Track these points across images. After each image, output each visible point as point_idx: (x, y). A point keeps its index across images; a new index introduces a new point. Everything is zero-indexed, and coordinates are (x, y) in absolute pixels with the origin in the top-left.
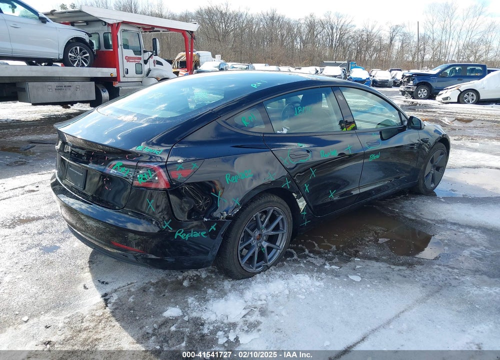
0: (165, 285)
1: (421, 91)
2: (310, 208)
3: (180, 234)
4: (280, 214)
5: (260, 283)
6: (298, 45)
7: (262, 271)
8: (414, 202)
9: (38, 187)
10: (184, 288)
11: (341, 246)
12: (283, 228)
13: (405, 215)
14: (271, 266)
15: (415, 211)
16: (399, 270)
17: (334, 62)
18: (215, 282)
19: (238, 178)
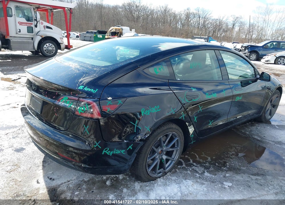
0: (94, 183)
1: (252, 56)
2: (196, 132)
3: (106, 152)
4: (176, 137)
5: (160, 186)
6: (179, 26)
7: (162, 176)
8: (259, 128)
9: (18, 105)
10: (107, 186)
11: (214, 158)
12: (178, 146)
13: (253, 136)
14: (168, 172)
15: (260, 134)
16: (256, 179)
17: (200, 37)
18: (129, 183)
19: (150, 112)
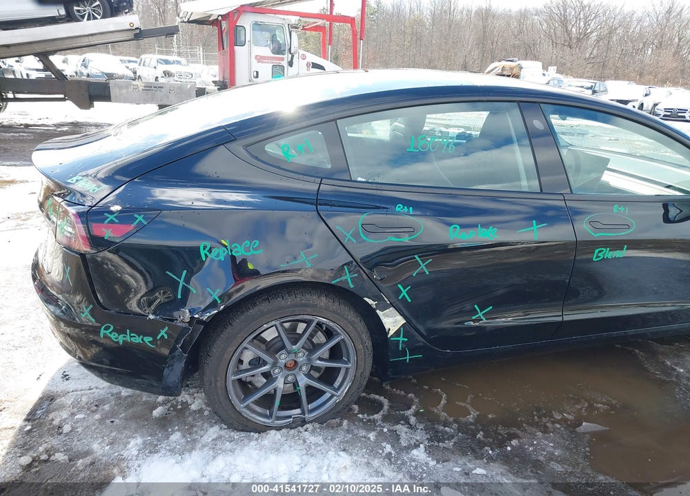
3: (107, 332)
7: (287, 427)
12: (348, 358)
14: (311, 422)
19: (225, 253)
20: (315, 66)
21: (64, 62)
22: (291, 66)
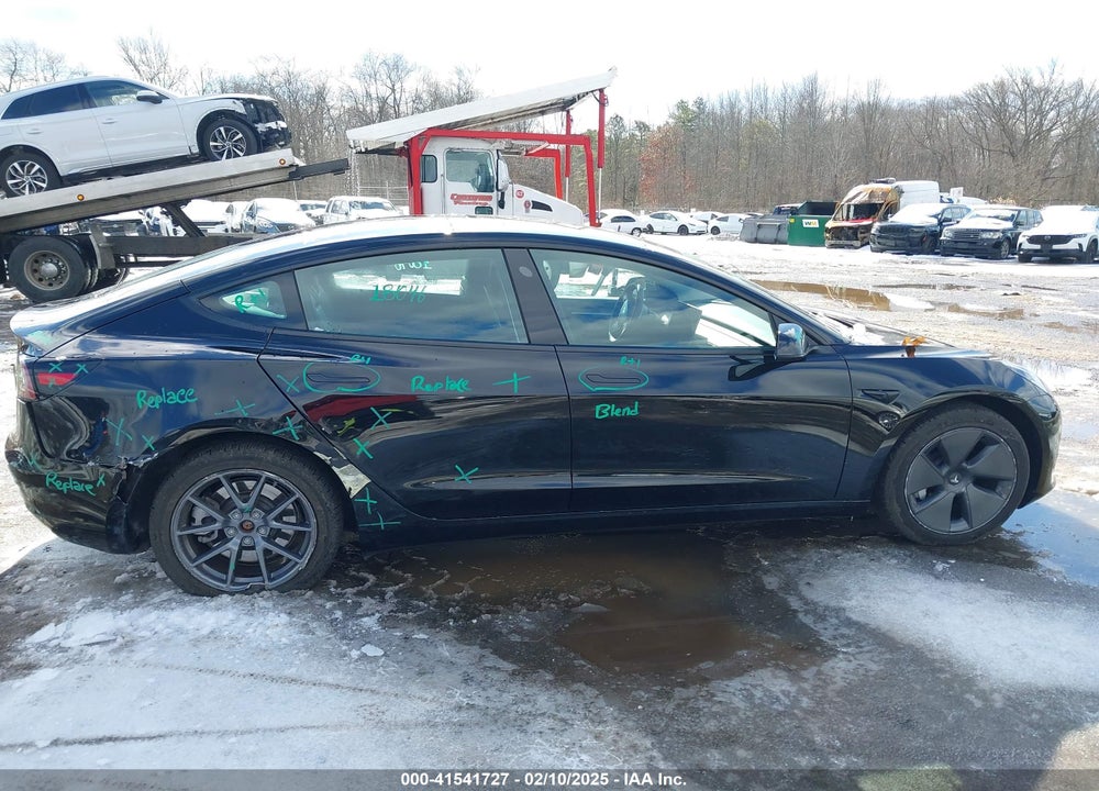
3: (52, 481)
19: (161, 401)
20: (538, 205)
21: (228, 211)
22: (503, 207)
